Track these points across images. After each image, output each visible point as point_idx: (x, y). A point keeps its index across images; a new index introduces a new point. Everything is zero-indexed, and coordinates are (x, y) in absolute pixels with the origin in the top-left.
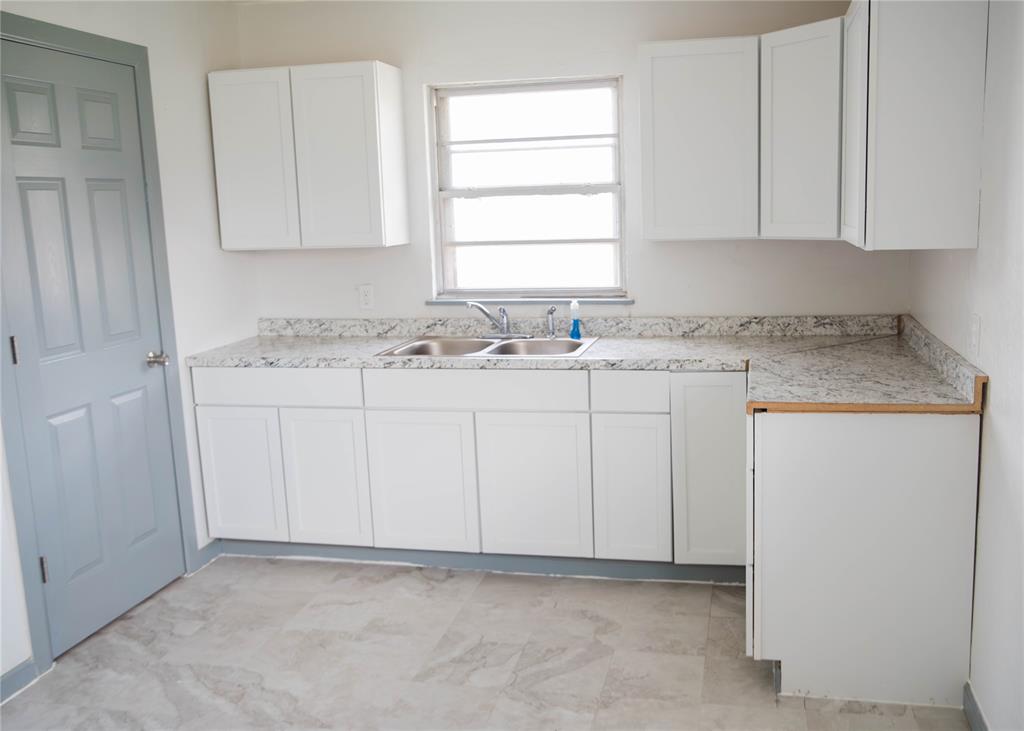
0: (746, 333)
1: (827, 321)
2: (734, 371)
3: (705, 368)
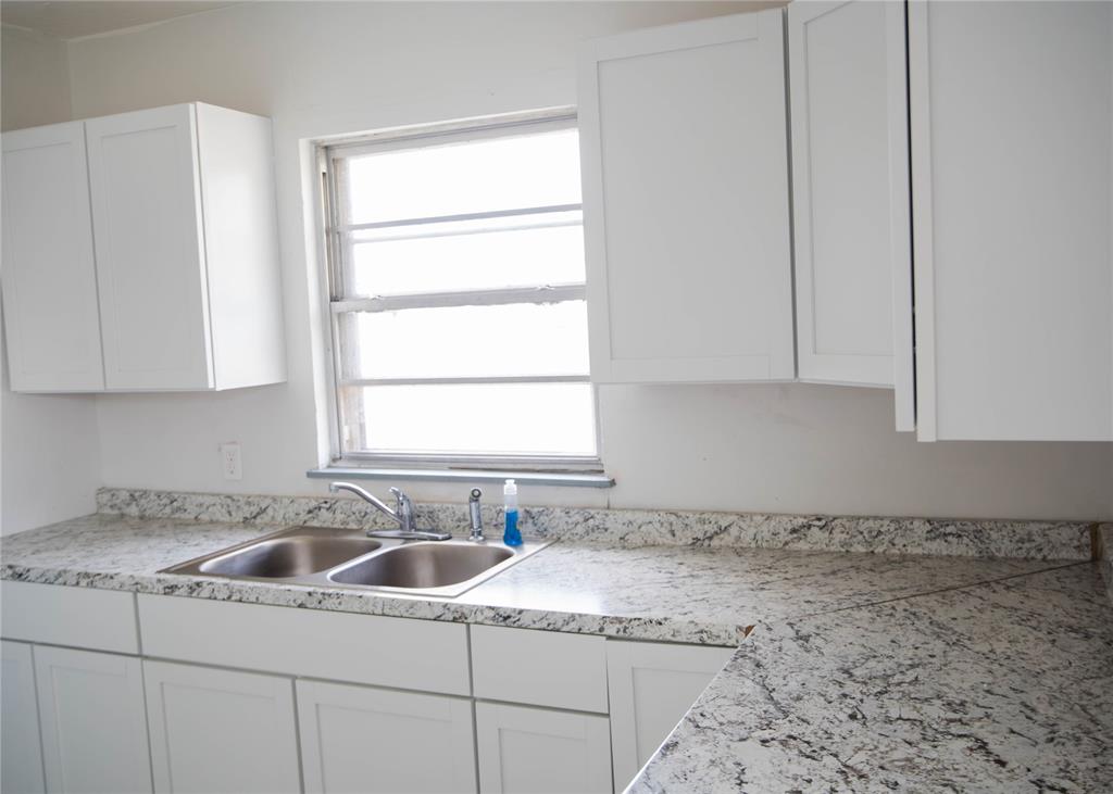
0: (803, 546)
1: (950, 529)
2: (724, 646)
3: (669, 637)
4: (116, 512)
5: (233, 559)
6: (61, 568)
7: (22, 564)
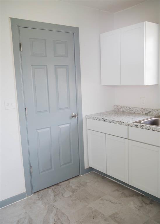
4: (117, 110)
5: (147, 121)
6: (113, 120)
7: (105, 118)
